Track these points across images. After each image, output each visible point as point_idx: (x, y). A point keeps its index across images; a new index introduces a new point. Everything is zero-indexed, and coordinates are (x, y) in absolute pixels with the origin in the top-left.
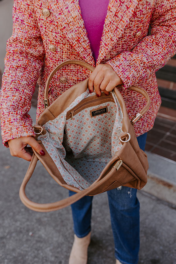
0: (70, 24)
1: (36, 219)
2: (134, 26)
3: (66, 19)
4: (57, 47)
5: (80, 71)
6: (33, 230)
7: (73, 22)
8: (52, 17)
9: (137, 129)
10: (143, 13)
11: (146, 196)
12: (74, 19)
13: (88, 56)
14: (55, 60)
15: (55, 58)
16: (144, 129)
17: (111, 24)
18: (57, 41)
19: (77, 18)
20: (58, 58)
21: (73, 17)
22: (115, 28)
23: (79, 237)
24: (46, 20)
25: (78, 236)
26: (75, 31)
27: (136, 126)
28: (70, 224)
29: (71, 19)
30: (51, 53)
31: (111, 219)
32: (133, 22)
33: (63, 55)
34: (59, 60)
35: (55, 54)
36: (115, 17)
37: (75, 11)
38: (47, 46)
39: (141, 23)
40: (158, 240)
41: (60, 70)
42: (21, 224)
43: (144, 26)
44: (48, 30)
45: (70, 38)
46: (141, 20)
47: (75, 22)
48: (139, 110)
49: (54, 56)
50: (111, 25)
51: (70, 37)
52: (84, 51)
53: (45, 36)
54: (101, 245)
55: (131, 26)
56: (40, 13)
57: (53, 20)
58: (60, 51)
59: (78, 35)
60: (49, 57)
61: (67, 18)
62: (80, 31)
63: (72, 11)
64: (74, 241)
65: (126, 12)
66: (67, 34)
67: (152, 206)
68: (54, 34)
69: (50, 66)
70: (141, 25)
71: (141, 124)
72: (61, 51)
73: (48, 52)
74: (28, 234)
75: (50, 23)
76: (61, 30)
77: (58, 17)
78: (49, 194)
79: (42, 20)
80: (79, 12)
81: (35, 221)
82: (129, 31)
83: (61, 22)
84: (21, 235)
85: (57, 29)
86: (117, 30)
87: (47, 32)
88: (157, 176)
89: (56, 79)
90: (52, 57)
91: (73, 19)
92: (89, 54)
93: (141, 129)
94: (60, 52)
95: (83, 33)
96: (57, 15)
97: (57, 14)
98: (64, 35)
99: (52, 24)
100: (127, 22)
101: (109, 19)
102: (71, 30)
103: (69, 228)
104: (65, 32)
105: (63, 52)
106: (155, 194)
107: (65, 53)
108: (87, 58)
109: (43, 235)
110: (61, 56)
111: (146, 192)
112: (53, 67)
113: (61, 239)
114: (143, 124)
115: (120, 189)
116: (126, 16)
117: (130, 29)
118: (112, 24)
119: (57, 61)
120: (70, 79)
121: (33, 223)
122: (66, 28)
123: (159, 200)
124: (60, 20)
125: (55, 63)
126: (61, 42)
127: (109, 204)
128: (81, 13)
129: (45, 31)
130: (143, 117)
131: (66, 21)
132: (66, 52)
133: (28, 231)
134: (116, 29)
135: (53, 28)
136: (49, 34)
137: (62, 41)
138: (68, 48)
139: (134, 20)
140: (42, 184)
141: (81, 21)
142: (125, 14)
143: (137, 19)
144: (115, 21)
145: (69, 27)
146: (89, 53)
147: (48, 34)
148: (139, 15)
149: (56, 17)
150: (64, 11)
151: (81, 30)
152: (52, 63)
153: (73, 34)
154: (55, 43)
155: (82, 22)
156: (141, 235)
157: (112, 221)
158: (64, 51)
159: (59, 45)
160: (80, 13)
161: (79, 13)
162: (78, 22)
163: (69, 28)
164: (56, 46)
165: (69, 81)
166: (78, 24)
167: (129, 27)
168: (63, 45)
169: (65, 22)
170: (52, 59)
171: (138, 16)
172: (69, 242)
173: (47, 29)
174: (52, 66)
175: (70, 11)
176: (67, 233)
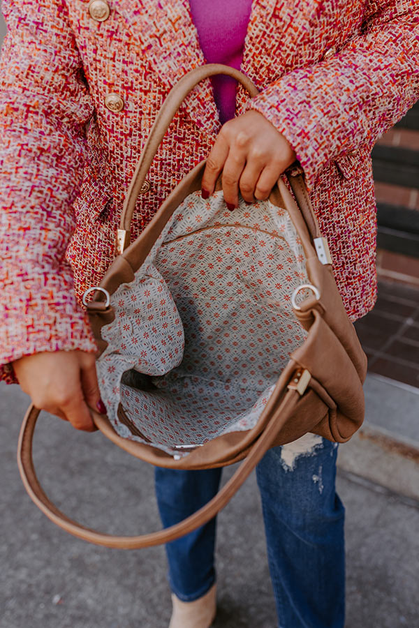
0: (163, 37)
1: (71, 560)
2: (321, 36)
3: (153, 24)
4: (127, 100)
5: (185, 162)
6: (62, 588)
7: (171, 32)
8: (112, 21)
9: (350, 304)
10: (339, 4)
11: (358, 485)
12: (173, 24)
13: (208, 119)
14: (122, 134)
15: (121, 128)
16: (367, 303)
17: (266, 36)
18: (126, 83)
19: (180, 22)
20: (129, 127)
21: (171, 21)
22: (276, 46)
23: (183, 600)
24: (96, 28)
25: (182, 596)
26: (176, 54)
27: (347, 296)
28: (162, 570)
29: (167, 23)
30: (111, 116)
31: (268, 549)
32: (316, 26)
33: (143, 122)
34: (130, 135)
35: (122, 118)
36: (273, 20)
37: (176, 5)
38: (98, 98)
39: (336, 29)
40: (394, 599)
41: (133, 160)
42: (30, 575)
43: (342, 36)
44: (101, 55)
45: (163, 74)
46: (336, 20)
47: (176, 31)
48: (352, 253)
49: (117, 124)
50: (265, 39)
51: (163, 70)
52: (199, 107)
53: (94, 72)
54: (244, 620)
55: (313, 39)
56: (81, 12)
57: (117, 30)
58: (134, 110)
59: (184, 65)
60: (105, 127)
61: (154, 22)
62: (189, 54)
63: (166, 4)
64: (171, 612)
65: (299, 6)
66: (156, 63)
67: (375, 511)
68: (120, 65)
69: (107, 148)
70: (336, 33)
71: (357, 289)
72: (138, 110)
73: (102, 113)
74: (50, 601)
75: (108, 36)
76: (138, 55)
77: (131, 21)
78: (103, 491)
79: (86, 31)
80: (185, 6)
81: (67, 564)
82: (308, 49)
83: (140, 34)
84: (32, 604)
85: (127, 51)
86: (280, 49)
87: (99, 61)
88: (384, 432)
89: (122, 181)
90: (113, 126)
91: (170, 24)
92: (212, 116)
93: (358, 304)
94: (135, 112)
95: (197, 59)
96: (128, 16)
97: (129, 12)
98: (145, 67)
99: (115, 39)
100: (304, 28)
101: (258, 24)
102: (166, 52)
103: (158, 580)
104: (152, 59)
105: (141, 113)
106: (383, 479)
107: (147, 116)
108: (205, 126)
109: (90, 602)
110: (136, 124)
111: (358, 476)
112: (115, 151)
113: (138, 610)
114: (363, 290)
115: (292, 470)
116: (301, 16)
117: (312, 45)
118: (268, 36)
119: (126, 136)
120: (159, 183)
121: (62, 571)
122: (152, 48)
123: (392, 495)
124: (136, 27)
125: (122, 141)
126: (139, 86)
127: (264, 513)
128: (190, 10)
129: (95, 59)
130: (364, 273)
131: (154, 29)
132: (149, 114)
133: (49, 592)
134: (278, 48)
135: (117, 50)
136: (104, 66)
137: (141, 84)
138: (156, 101)
139: (318, 21)
140: (84, 465)
141: (190, 30)
142: (298, 11)
143: (325, 20)
144: (275, 29)
145: (161, 46)
146: (211, 111)
147: (102, 66)
148: (329, 10)
149: (126, 21)
150: (148, 5)
151: (190, 51)
152: (114, 140)
153: (171, 62)
154: (120, 90)
155: (192, 33)
156: (350, 588)
157: (270, 557)
158: (145, 110)
159: (132, 95)
160: (188, 10)
161: (185, 10)
162: (183, 32)
163: (161, 48)
164: (125, 96)
165: (156, 188)
166: (185, 36)
167: (307, 40)
168: (143, 93)
169: (152, 34)
170: (112, 131)
171: (327, 11)
172: (159, 616)
173: (99, 52)
174: (112, 149)
175: (162, 5)
176: (154, 594)
